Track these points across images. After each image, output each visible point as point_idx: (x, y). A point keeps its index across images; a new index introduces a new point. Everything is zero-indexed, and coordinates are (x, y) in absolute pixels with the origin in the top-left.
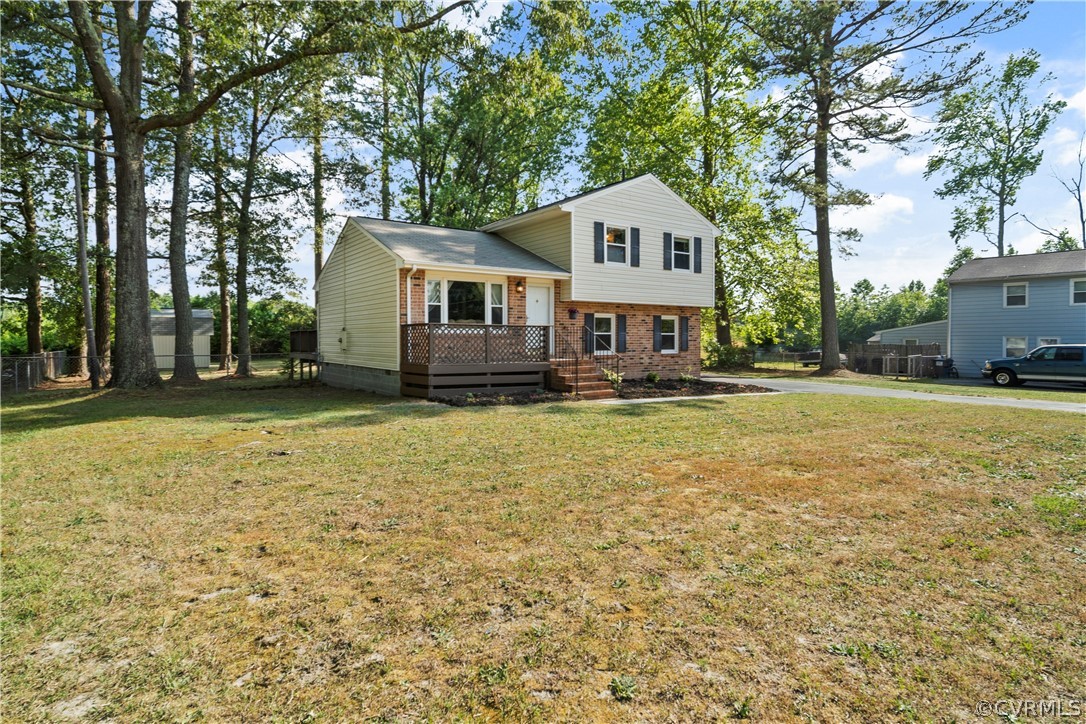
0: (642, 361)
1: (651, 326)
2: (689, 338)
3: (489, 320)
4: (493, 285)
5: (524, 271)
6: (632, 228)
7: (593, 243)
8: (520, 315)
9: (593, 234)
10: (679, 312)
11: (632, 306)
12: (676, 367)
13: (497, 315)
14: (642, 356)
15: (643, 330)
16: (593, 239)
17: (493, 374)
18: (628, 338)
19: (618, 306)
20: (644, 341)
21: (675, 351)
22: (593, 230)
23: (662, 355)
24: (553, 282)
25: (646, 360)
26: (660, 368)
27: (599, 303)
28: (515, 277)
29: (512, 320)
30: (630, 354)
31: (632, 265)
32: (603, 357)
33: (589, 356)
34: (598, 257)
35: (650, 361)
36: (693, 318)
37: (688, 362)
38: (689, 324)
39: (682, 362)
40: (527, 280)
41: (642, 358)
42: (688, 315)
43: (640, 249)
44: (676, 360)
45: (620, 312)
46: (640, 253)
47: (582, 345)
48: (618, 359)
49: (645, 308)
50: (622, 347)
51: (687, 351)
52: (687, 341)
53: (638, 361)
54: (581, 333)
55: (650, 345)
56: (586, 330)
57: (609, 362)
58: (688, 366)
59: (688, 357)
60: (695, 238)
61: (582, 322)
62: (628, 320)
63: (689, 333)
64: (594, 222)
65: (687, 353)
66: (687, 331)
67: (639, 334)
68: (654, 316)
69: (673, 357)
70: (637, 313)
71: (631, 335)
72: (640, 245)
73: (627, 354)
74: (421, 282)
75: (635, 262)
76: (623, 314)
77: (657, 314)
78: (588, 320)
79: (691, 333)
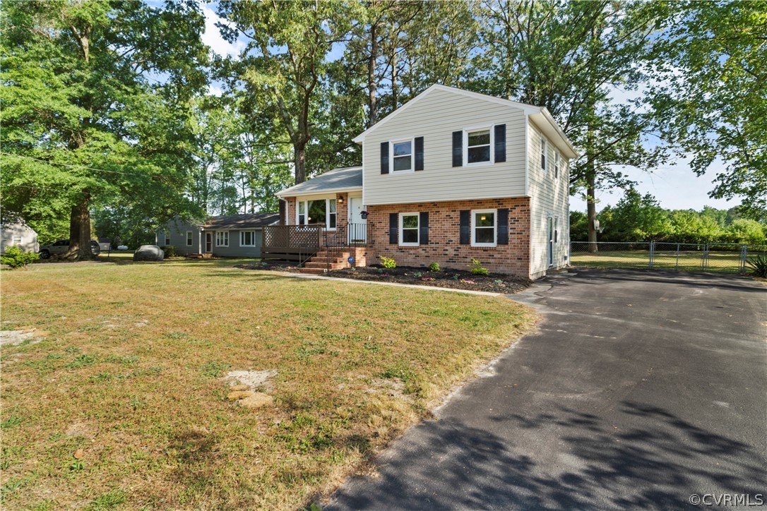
0: (446, 252)
1: (458, 220)
2: (510, 231)
3: (328, 222)
4: (330, 200)
6: (417, 138)
7: (380, 160)
8: (343, 218)
9: (380, 153)
10: (496, 205)
11: (435, 204)
12: (491, 260)
13: (334, 218)
14: (446, 248)
15: (447, 225)
16: (380, 157)
18: (430, 232)
19: (420, 205)
20: (449, 234)
21: (494, 245)
22: (380, 150)
23: (471, 248)
24: (359, 193)
25: (451, 252)
27: (402, 204)
30: (434, 246)
31: (417, 169)
32: (406, 248)
33: (394, 246)
34: (385, 170)
35: (455, 253)
36: (518, 209)
37: (509, 256)
38: (510, 215)
39: (499, 256)
40: (349, 194)
41: (447, 250)
42: (509, 207)
43: (425, 154)
44: (491, 253)
45: (424, 210)
46: (425, 158)
47: (388, 238)
48: (420, 250)
49: (450, 205)
50: (425, 240)
51: (507, 244)
52: (507, 234)
53: (441, 252)
54: (387, 229)
55: (456, 238)
56: (391, 226)
57: (412, 252)
58: (509, 261)
59: (508, 251)
60: (495, 126)
61: (388, 220)
62: (431, 217)
63: (510, 226)
64: (380, 143)
65: (506, 247)
66: (506, 224)
67: (443, 229)
68: (461, 211)
69: (485, 250)
70: (440, 209)
71: (435, 228)
72: (425, 151)
73: (430, 245)
74: (293, 203)
75: (419, 166)
76: (426, 211)
77: (465, 209)
78: (394, 219)
79: (513, 226)
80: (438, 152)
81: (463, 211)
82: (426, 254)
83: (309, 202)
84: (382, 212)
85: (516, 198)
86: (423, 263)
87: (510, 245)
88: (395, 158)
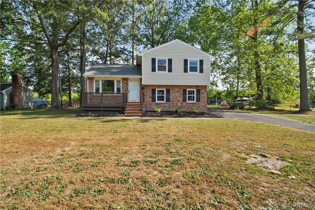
0: (178, 105)
1: (182, 93)
2: (201, 97)
3: (116, 91)
4: (117, 81)
5: (127, 76)
6: (168, 59)
7: (151, 65)
8: (126, 89)
9: (151, 62)
10: (196, 87)
11: (173, 86)
12: (194, 107)
13: (119, 90)
14: (177, 103)
15: (178, 94)
16: (151, 64)
17: (103, 107)
18: (171, 97)
19: (166, 86)
20: (178, 98)
22: (151, 61)
23: (187, 103)
24: (139, 79)
25: (179, 105)
26: (186, 107)
27: (158, 85)
28: (124, 78)
29: (123, 91)
30: (172, 102)
31: (169, 71)
32: (160, 103)
33: (154, 103)
34: (154, 70)
35: (181, 105)
36: (203, 90)
37: (200, 106)
38: (201, 92)
39: (197, 106)
40: (129, 79)
41: (178, 104)
42: (200, 89)
43: (172, 66)
44: (194, 105)
45: (168, 88)
46: (172, 67)
47: (151, 99)
48: (166, 104)
49: (179, 87)
50: (168, 100)
51: (200, 101)
52: (200, 98)
53: (175, 105)
54: (151, 95)
55: (181, 99)
56: (152, 94)
57: (162, 105)
58: (200, 107)
59: (200, 104)
60: (200, 60)
61: (151, 91)
62: (171, 91)
63: (201, 95)
64: (151, 58)
65: (200, 102)
66: (200, 95)
67: (176, 96)
68: (183, 89)
69: (192, 104)
70: (175, 88)
71: (172, 96)
72: (172, 64)
73: (170, 102)
74: (92, 81)
75: (170, 70)
76: (169, 89)
77: (185, 88)
78: (154, 91)
79: (202, 95)
80: (178, 66)
81: (184, 89)
82: (169, 106)
83: (102, 81)
84: (148, 88)
85: (202, 86)
86: (168, 109)
87: (201, 102)
88: (158, 66)
